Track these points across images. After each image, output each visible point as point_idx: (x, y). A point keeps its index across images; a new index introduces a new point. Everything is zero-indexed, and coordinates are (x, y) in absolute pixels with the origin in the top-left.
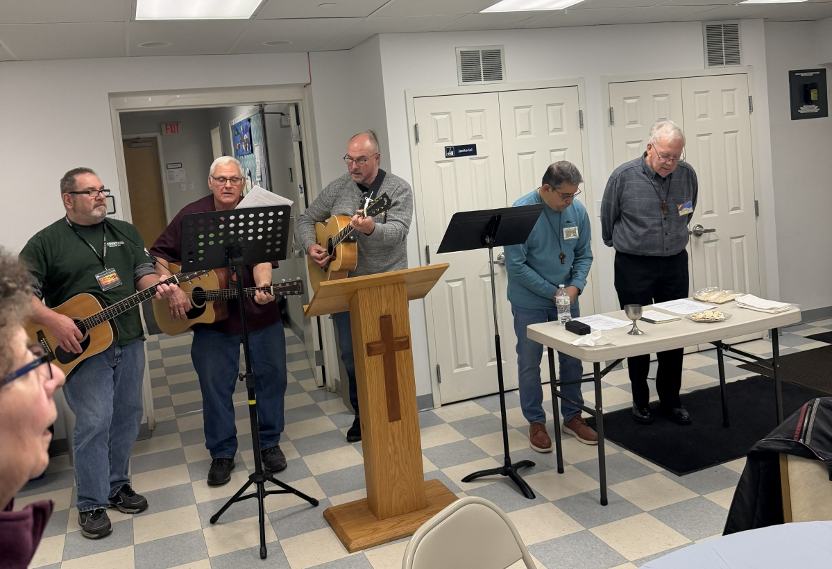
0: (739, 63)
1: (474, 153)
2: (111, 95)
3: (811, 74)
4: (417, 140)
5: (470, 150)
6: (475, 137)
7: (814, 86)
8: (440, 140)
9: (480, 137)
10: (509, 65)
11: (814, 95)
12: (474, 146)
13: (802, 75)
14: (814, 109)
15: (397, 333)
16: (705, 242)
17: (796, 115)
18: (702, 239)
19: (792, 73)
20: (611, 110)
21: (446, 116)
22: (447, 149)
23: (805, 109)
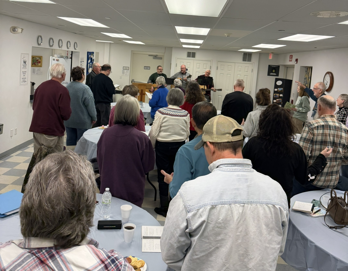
2: (132, 51)
3: (275, 66)
4: (176, 66)
7: (274, 69)
9: (189, 68)
10: (197, 55)
11: (274, 71)
13: (272, 66)
14: (275, 74)
15: (143, 92)
17: (269, 75)
19: (269, 66)
20: (217, 67)
23: (271, 74)
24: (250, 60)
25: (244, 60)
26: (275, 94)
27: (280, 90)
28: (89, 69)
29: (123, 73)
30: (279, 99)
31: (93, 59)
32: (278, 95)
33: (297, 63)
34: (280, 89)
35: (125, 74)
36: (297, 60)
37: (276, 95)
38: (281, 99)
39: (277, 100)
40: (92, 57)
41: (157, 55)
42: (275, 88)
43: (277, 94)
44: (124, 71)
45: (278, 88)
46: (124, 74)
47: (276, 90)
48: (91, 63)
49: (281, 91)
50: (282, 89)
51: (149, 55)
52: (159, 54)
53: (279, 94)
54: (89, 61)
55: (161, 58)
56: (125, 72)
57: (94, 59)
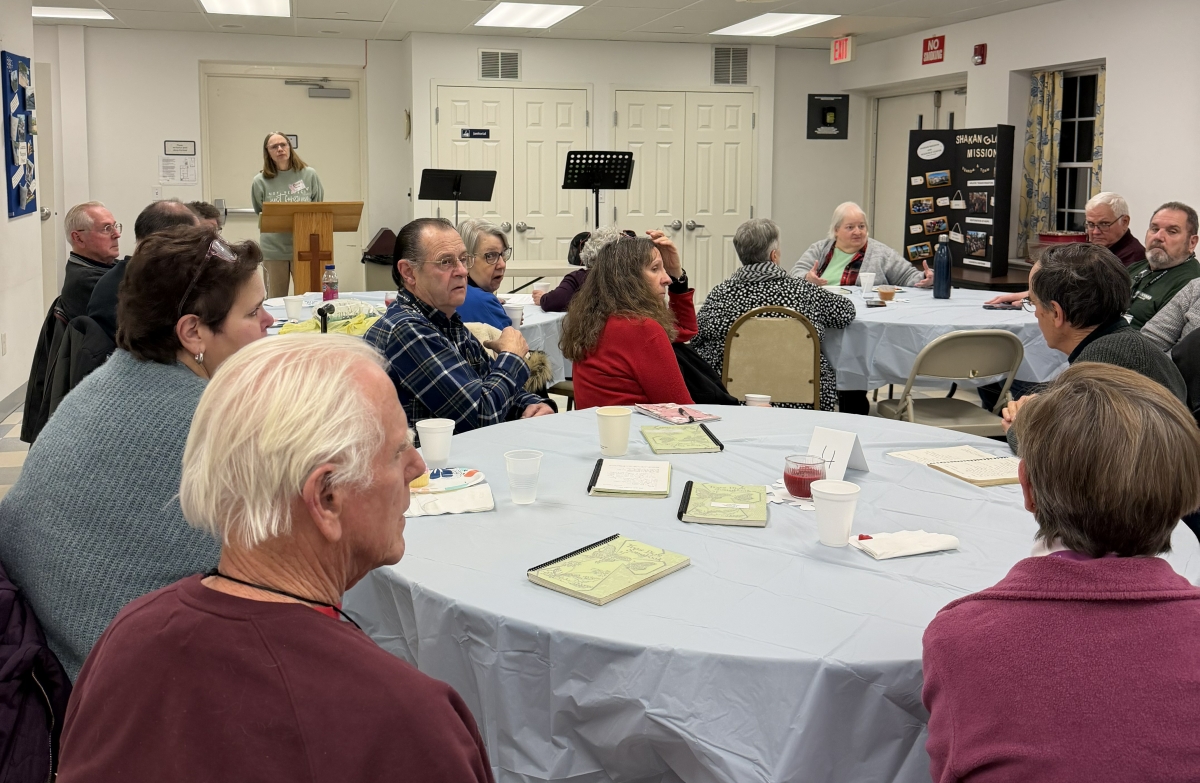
0: (745, 82)
1: (487, 136)
3: (832, 99)
4: (437, 120)
5: (484, 134)
6: (489, 123)
7: (832, 109)
8: (458, 123)
9: (494, 124)
10: (525, 65)
11: (830, 118)
12: (487, 131)
13: (822, 99)
14: (833, 131)
15: (323, 248)
16: (697, 237)
17: (812, 135)
18: (694, 233)
19: (811, 97)
20: (616, 114)
21: (464, 104)
22: (464, 131)
23: (821, 130)
24: (741, 78)
25: (720, 77)
26: (912, 201)
27: (937, 180)
28: (17, 148)
29: (168, 170)
30: (937, 219)
31: (28, 93)
32: (931, 202)
33: (983, 62)
34: (935, 177)
35: (177, 177)
36: (981, 51)
37: (919, 204)
38: (945, 218)
39: (927, 222)
40: (23, 82)
41: (325, 79)
42: (912, 173)
43: (924, 200)
44: (167, 160)
45: (928, 174)
46: (173, 176)
47: (917, 181)
48: (23, 117)
49: (942, 182)
50: (946, 173)
51: (287, 83)
52: (338, 75)
53: (931, 198)
54: (15, 104)
55: (344, 94)
56: (177, 169)
57: (33, 95)
